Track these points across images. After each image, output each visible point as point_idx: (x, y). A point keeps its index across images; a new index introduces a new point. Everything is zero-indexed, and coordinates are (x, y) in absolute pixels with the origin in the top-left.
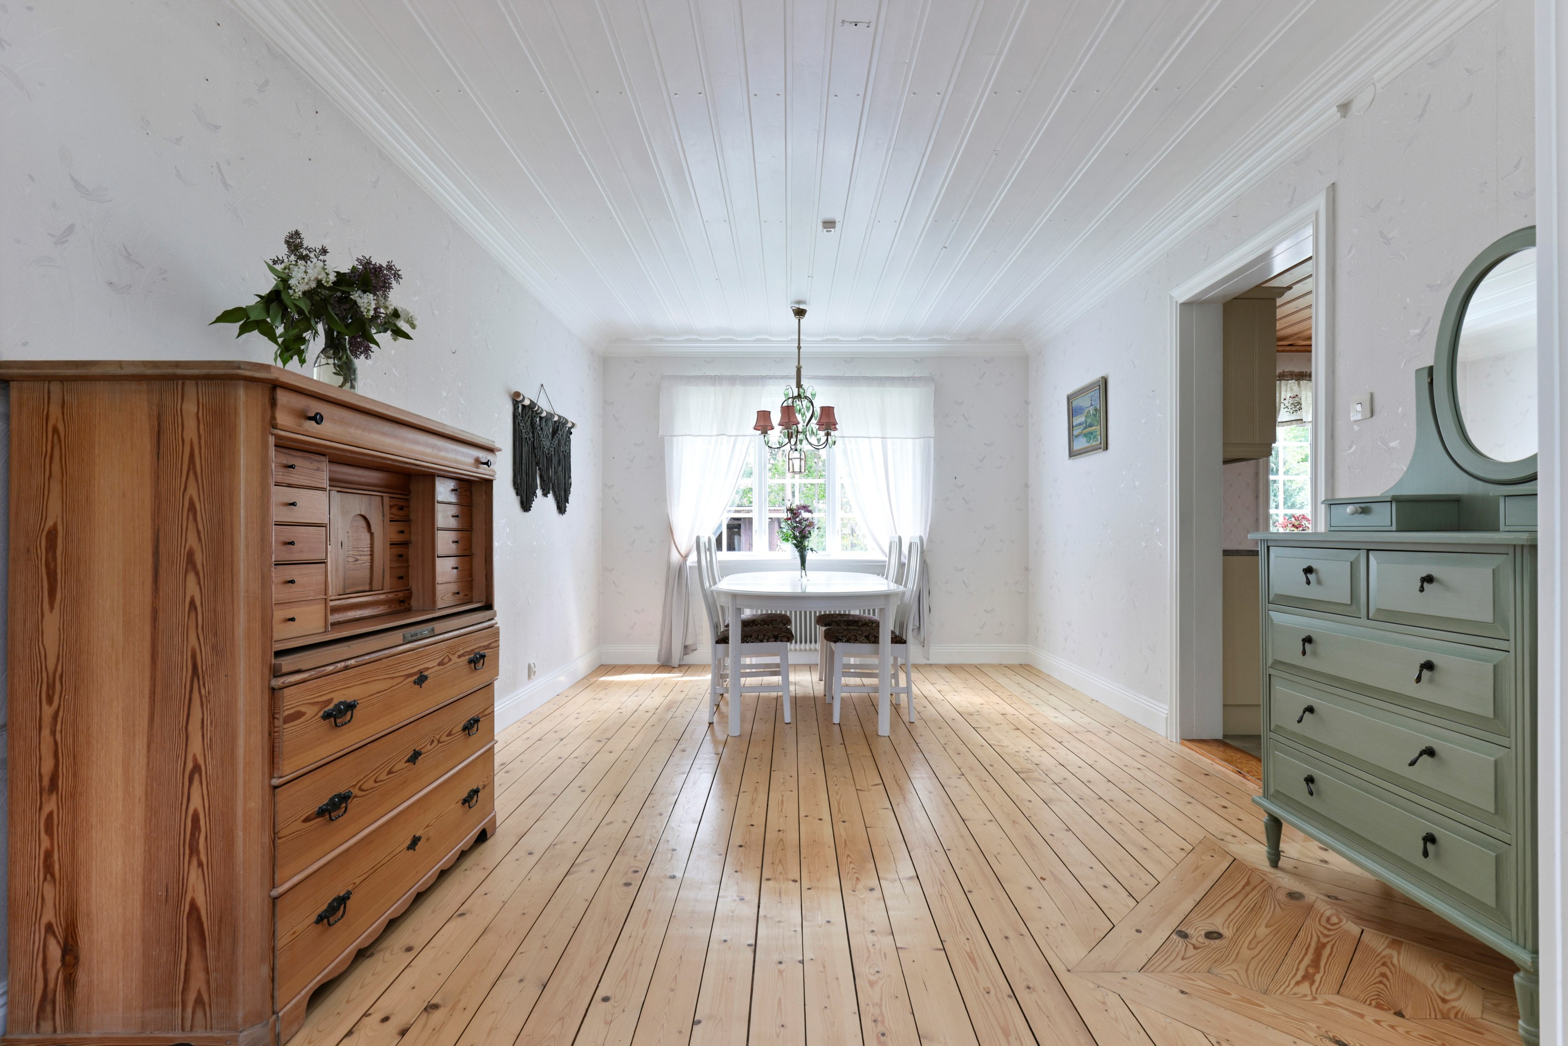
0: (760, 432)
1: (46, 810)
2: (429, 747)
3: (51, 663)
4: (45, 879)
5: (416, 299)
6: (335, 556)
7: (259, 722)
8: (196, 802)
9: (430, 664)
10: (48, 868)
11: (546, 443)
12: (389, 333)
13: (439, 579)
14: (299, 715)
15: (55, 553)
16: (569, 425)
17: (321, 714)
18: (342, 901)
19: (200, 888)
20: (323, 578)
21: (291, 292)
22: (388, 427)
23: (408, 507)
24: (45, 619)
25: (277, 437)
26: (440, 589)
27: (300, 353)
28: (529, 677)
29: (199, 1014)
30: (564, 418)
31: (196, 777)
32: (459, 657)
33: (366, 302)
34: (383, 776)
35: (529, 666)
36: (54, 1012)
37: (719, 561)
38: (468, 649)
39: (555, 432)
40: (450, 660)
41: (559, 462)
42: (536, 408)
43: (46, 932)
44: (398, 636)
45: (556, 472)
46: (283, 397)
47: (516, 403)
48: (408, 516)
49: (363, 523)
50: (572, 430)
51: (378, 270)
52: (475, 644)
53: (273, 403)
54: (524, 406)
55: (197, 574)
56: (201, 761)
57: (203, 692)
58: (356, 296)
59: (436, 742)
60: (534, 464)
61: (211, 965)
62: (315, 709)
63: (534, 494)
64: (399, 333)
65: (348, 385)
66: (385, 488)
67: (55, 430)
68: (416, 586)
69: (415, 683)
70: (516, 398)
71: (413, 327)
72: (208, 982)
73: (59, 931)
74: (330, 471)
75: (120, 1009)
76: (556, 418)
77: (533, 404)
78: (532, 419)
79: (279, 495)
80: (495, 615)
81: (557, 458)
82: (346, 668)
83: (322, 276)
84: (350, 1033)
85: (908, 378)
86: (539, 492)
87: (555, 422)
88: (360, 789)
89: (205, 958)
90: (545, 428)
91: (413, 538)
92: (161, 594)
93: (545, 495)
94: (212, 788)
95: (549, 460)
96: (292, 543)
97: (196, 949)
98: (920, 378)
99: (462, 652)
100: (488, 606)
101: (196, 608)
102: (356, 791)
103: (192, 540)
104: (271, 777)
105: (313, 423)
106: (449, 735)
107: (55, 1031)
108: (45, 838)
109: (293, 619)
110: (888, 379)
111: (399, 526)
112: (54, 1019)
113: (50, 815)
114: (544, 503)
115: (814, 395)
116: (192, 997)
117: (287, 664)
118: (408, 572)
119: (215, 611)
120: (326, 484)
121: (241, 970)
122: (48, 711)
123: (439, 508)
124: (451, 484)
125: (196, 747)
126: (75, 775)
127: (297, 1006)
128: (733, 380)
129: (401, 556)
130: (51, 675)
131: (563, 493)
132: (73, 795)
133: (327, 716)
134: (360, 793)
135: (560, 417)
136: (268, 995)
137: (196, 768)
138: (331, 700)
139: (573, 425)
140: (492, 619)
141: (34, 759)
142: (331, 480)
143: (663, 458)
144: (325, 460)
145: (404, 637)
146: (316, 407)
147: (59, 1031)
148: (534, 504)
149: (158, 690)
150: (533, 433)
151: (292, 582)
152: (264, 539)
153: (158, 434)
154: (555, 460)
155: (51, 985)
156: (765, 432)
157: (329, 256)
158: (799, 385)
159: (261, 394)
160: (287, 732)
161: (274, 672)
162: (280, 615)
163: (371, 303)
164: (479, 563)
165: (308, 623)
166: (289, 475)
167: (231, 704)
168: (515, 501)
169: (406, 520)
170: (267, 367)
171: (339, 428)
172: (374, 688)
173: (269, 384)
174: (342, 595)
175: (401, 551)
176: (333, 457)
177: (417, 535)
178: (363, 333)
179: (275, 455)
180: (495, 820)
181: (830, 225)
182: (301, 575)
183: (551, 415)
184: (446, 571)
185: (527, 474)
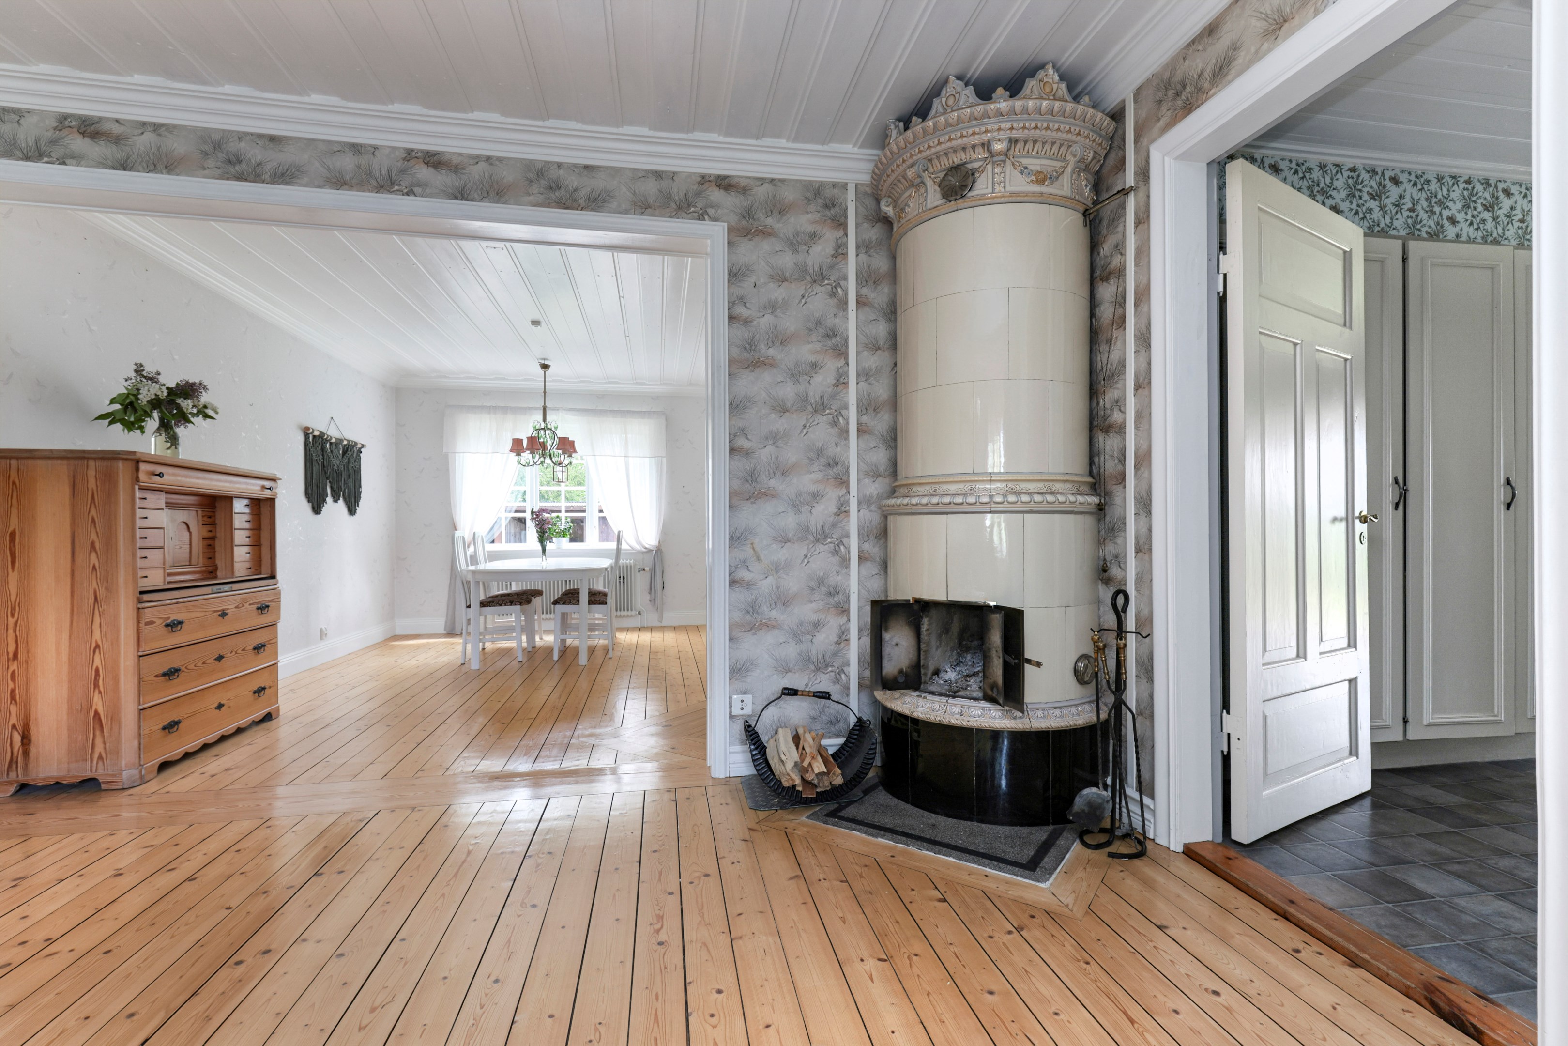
0: (515, 454)
1: (11, 669)
2: (229, 655)
3: (13, 598)
4: (11, 703)
5: (220, 373)
6: (168, 545)
7: (132, 624)
8: (97, 662)
9: (230, 607)
10: (13, 698)
11: (336, 462)
12: (201, 416)
13: (236, 559)
14: (152, 623)
15: (14, 543)
16: (359, 446)
17: (164, 624)
18: (177, 723)
19: (100, 703)
20: (162, 556)
21: (140, 402)
22: (197, 474)
23: (215, 516)
24: (9, 576)
25: (139, 485)
26: (237, 566)
27: (141, 428)
28: (321, 638)
29: (100, 763)
30: (352, 441)
31: (97, 651)
32: (250, 605)
33: (186, 404)
34: (200, 664)
35: (321, 630)
36: (17, 767)
37: (487, 552)
38: (257, 601)
39: (344, 453)
40: (243, 606)
41: (349, 475)
42: (326, 437)
43: (12, 729)
44: (207, 589)
45: (345, 483)
46: (143, 467)
47: (306, 435)
48: (215, 521)
49: (185, 526)
50: (362, 450)
51: (194, 384)
52: (263, 598)
53: (137, 469)
54: (314, 437)
55: (96, 553)
56: (100, 643)
57: (100, 609)
58: (179, 401)
59: (234, 653)
60: (324, 478)
61: (107, 740)
62: (161, 621)
63: (324, 501)
64: (207, 416)
65: (174, 447)
66: (200, 506)
67: (14, 483)
68: (220, 563)
69: (219, 615)
70: (306, 432)
71: (217, 413)
72: (105, 748)
73: (20, 728)
74: (166, 498)
75: (56, 764)
76: (345, 442)
77: (322, 434)
78: (322, 445)
79: (139, 513)
80: (278, 582)
81: (346, 473)
82: (178, 603)
83: (159, 393)
84: (183, 778)
85: (645, 412)
86: (329, 499)
87: (345, 445)
88: (186, 668)
89: (103, 737)
90: (335, 452)
91: (218, 535)
92: (76, 562)
93: (336, 500)
94: (106, 656)
95: (339, 474)
96: (145, 538)
97: (98, 733)
98: (654, 412)
99: (251, 602)
100: (273, 577)
101: (96, 570)
102: (183, 668)
103: (93, 536)
104: (138, 651)
105: (158, 477)
106: (243, 650)
107: (18, 776)
108: (11, 685)
109: (146, 577)
110: (629, 412)
111: (208, 528)
112: (17, 771)
113: (14, 672)
114: (334, 508)
115: (556, 428)
116: (96, 756)
117: (146, 597)
118: (215, 555)
119: (107, 570)
120: (163, 506)
121: (123, 741)
122: (11, 621)
123: (235, 516)
124: (246, 502)
125: (97, 635)
126: (28, 652)
127: (153, 766)
128: (505, 410)
129: (210, 545)
130: (13, 603)
131: (353, 500)
132: (26, 662)
133: (167, 625)
134: (186, 670)
135: (349, 441)
136: (137, 755)
137: (97, 646)
138: (169, 618)
139: (363, 446)
140: (275, 585)
141: (4, 645)
142: (166, 503)
143: (448, 470)
144: (163, 493)
145: (212, 590)
146: (159, 469)
147: (20, 776)
148: (325, 509)
149: (75, 609)
150: (323, 455)
151: (146, 558)
152: (132, 536)
153: (74, 486)
154: (344, 475)
155: (15, 754)
156: (519, 454)
157: (161, 379)
158: (544, 420)
159: (131, 465)
160: (146, 630)
161: (140, 601)
162: (141, 573)
163: (189, 402)
164: (265, 550)
165: (156, 579)
166: (146, 504)
167: (116, 617)
168: (306, 507)
169: (214, 524)
170: (134, 453)
171: (172, 478)
172: (194, 615)
173: (135, 461)
174: (173, 567)
175: (210, 542)
176: (168, 492)
177: (220, 533)
178: (184, 418)
179: (138, 494)
180: (278, 709)
181: (536, 323)
182: (152, 554)
183: (341, 441)
184: (242, 554)
185: (318, 487)
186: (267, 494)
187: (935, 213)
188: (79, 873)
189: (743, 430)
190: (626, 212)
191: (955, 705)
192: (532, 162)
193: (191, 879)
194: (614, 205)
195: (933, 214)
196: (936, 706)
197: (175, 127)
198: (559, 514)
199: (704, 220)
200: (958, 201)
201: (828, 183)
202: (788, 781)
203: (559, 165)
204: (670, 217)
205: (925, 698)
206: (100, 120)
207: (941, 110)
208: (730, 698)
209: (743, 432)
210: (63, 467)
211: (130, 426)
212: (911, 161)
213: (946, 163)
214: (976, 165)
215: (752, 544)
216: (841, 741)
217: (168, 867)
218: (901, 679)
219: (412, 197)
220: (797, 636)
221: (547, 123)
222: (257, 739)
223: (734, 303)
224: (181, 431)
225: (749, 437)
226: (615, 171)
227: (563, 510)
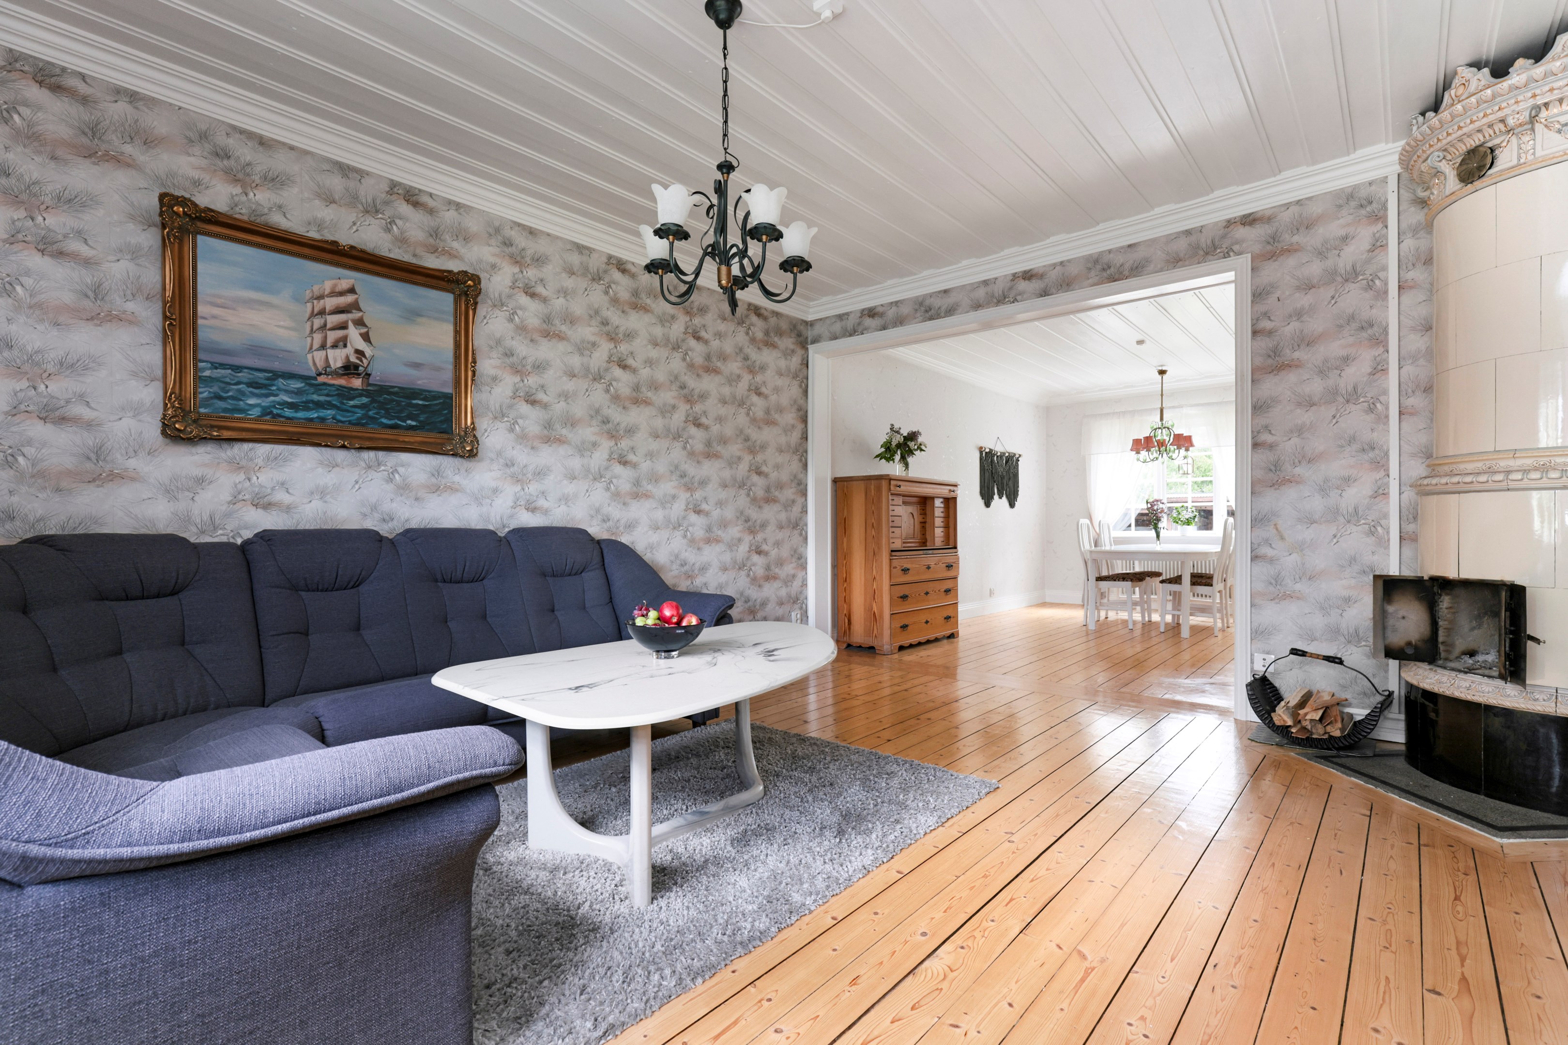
0: (1134, 453)
2: (932, 592)
3: (845, 551)
6: (904, 525)
7: (888, 567)
8: (874, 587)
9: (932, 564)
11: (1000, 470)
12: (919, 450)
13: (936, 535)
14: (896, 567)
15: (846, 524)
16: (1017, 456)
17: (901, 569)
18: (907, 626)
19: (875, 608)
20: (901, 532)
21: (892, 446)
22: (918, 485)
23: (926, 509)
24: (843, 540)
25: (891, 493)
26: (937, 540)
27: (893, 460)
28: (990, 595)
29: (876, 640)
30: (1012, 453)
31: (874, 581)
32: (943, 564)
33: (912, 444)
34: (917, 595)
35: (990, 590)
36: (846, 635)
37: (1113, 537)
38: (947, 562)
39: (1007, 462)
40: (939, 564)
41: (1010, 478)
42: (994, 452)
44: (921, 552)
45: (1008, 484)
46: (893, 482)
47: (981, 453)
48: (926, 512)
49: (911, 515)
50: (1019, 459)
51: (915, 432)
52: (950, 560)
53: (890, 484)
54: (986, 453)
55: (874, 528)
56: (875, 577)
57: (875, 559)
58: (909, 443)
59: (934, 591)
60: (993, 481)
61: (878, 629)
62: (900, 567)
63: (992, 498)
64: (922, 450)
65: (907, 470)
66: (919, 503)
67: (845, 494)
68: (928, 537)
69: (926, 568)
70: (981, 450)
71: (926, 447)
72: (877, 633)
73: (847, 615)
74: (903, 499)
75: (860, 636)
76: (1007, 455)
77: (991, 450)
78: (992, 458)
79: (891, 508)
80: (958, 551)
82: (907, 558)
83: (900, 440)
84: (909, 655)
86: (996, 497)
87: (1007, 457)
89: (877, 626)
90: (1000, 463)
92: (867, 534)
93: (1001, 497)
94: (878, 584)
95: (1002, 478)
96: (894, 521)
97: (875, 623)
99: (944, 562)
100: (955, 548)
101: (874, 537)
102: (909, 596)
103: (873, 520)
104: (891, 583)
105: (899, 488)
106: (940, 591)
108: (844, 593)
109: (894, 543)
111: (923, 516)
112: (846, 637)
114: (1000, 503)
115: (1173, 426)
116: (874, 636)
117: (894, 554)
118: (925, 531)
119: (878, 538)
120: (902, 503)
121: (885, 631)
122: (845, 562)
123: (936, 509)
124: (941, 500)
125: (875, 573)
126: (850, 577)
127: (897, 646)
128: (1133, 413)
129: (923, 526)
130: (845, 553)
131: (1013, 497)
132: (850, 583)
133: (903, 570)
134: (911, 597)
135: (1010, 453)
136: (890, 639)
138: (903, 566)
139: (1020, 456)
140: (957, 553)
141: (842, 573)
143: (1085, 469)
144: (901, 497)
145: (924, 553)
146: (901, 483)
147: (847, 640)
148: (993, 504)
149: (867, 558)
150: (992, 465)
151: (894, 532)
152: (888, 520)
153: (866, 494)
154: (1007, 478)
155: (846, 628)
156: (1138, 453)
157: (902, 431)
158: (1162, 419)
159: (887, 481)
160: (894, 571)
161: (891, 556)
162: (892, 541)
163: (913, 443)
164: (951, 530)
165: (898, 545)
166: (894, 503)
167: (882, 562)
168: (981, 502)
169: (925, 514)
170: (888, 475)
171: (905, 488)
172: (914, 566)
173: (888, 479)
174: (906, 538)
175: (923, 524)
176: (904, 496)
177: (928, 520)
178: (911, 452)
179: (890, 497)
180: (958, 632)
181: (1140, 342)
182: (897, 531)
183: (1004, 453)
184: (939, 532)
185: (988, 488)
186: (952, 495)
187: (1453, 198)
188: (867, 679)
189: (1266, 427)
190: (1161, 270)
191: (1465, 680)
192: (1091, 255)
193: (906, 690)
194: (1151, 267)
195: (1452, 199)
196: (1445, 679)
197: (904, 300)
198: (1185, 505)
199: (1229, 256)
200: (1475, 183)
201: (1363, 184)
202: (1279, 720)
203: (1110, 251)
204: (1199, 263)
205: (1435, 671)
206: (875, 307)
207: (1450, 101)
208: (1252, 655)
209: (1267, 429)
210: (862, 485)
211: (888, 460)
212: (1425, 156)
213: (1463, 148)
214: (1496, 141)
215: (1275, 525)
216: (1367, 712)
217: (898, 685)
218: (1410, 651)
219: (1016, 303)
220: (1324, 608)
221: (1098, 228)
222: (945, 645)
223: (1257, 320)
224: (910, 460)
225: (1273, 432)
226: (1153, 241)
227: (1190, 500)
